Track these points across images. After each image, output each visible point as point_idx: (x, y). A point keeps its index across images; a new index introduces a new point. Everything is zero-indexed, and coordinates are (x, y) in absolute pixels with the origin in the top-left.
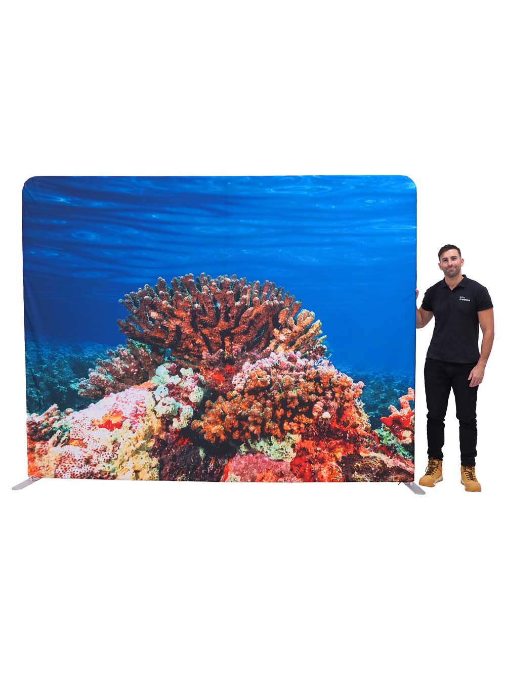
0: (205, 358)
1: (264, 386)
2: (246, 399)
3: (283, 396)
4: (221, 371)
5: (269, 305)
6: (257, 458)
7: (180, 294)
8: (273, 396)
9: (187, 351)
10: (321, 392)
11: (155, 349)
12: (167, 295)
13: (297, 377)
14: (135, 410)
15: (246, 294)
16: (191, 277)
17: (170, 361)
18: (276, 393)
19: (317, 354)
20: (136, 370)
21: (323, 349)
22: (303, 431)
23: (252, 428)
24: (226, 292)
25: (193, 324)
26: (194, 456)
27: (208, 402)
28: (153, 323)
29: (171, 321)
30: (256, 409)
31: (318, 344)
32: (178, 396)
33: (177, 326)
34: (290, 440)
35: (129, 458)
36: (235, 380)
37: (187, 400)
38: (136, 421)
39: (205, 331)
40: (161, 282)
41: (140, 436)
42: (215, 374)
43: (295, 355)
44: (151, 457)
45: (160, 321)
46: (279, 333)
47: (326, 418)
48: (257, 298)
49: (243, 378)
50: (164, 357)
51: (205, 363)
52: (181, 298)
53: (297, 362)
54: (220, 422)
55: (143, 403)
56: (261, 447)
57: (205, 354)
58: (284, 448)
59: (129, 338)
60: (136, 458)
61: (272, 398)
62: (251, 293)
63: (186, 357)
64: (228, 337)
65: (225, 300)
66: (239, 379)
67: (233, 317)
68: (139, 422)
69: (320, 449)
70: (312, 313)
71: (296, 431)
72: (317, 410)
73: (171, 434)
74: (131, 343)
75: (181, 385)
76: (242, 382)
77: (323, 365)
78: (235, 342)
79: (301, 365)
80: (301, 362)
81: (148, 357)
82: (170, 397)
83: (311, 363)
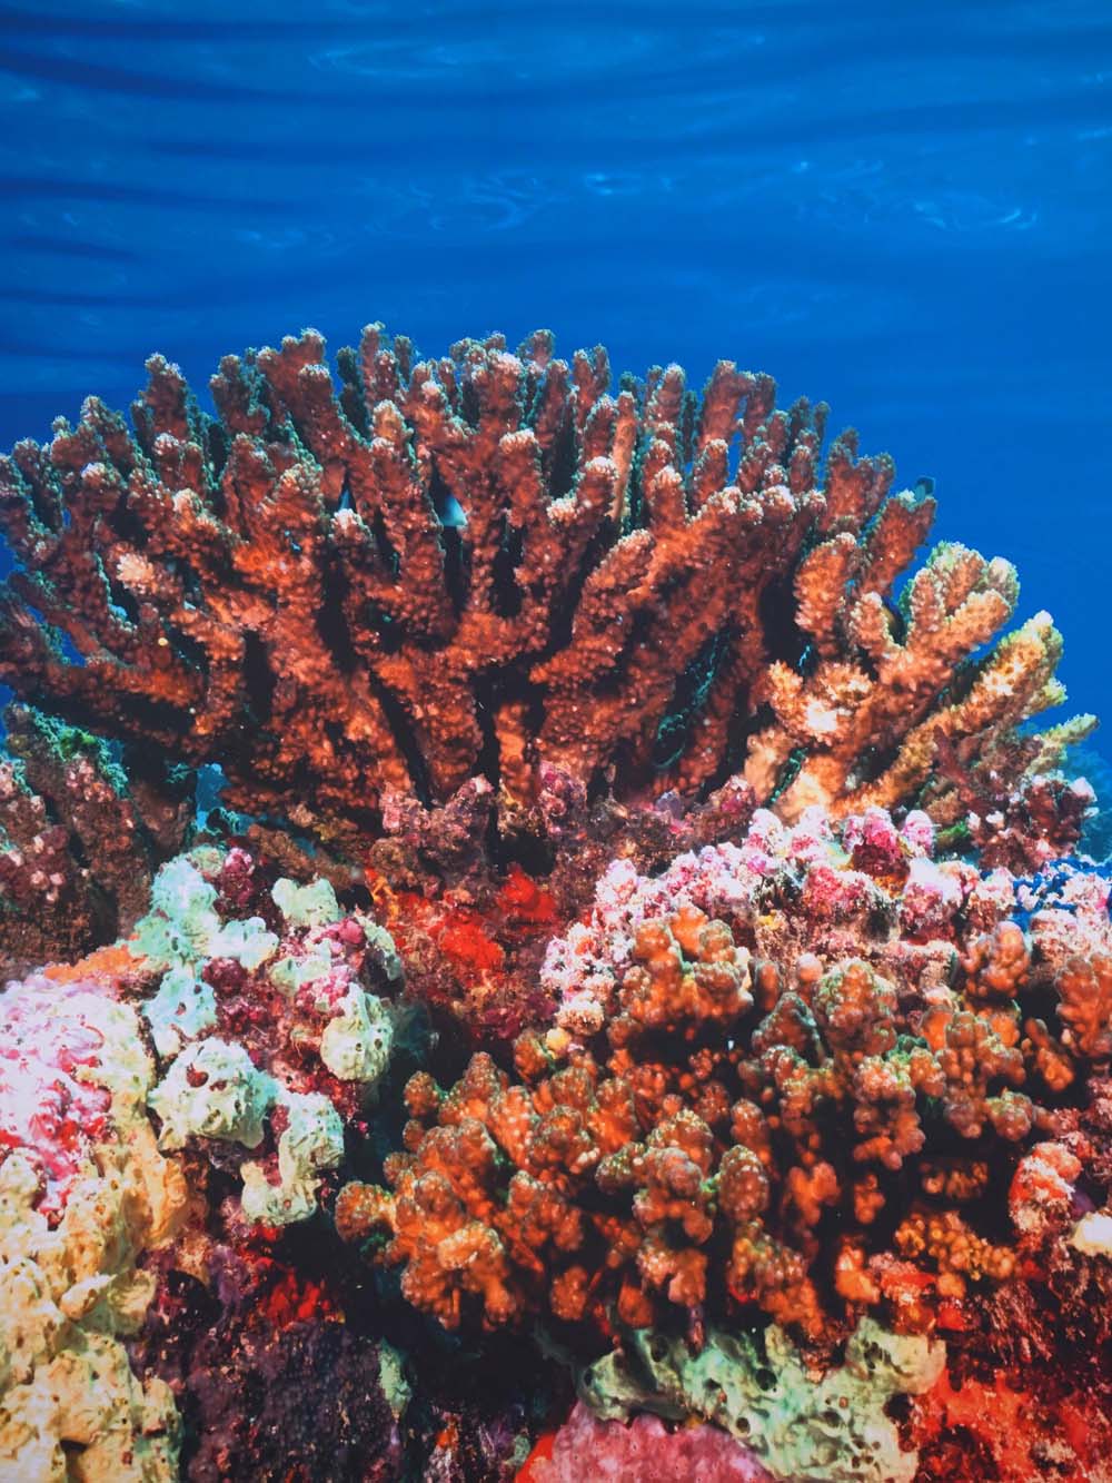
0: (395, 825)
1: (716, 1012)
2: (620, 1084)
3: (831, 1085)
4: (480, 909)
5: (742, 519)
6: (687, 1450)
7: (262, 454)
8: (770, 1080)
9: (304, 780)
10: (1060, 1083)
11: (145, 765)
12: (193, 459)
13: (912, 971)
14: (56, 1096)
15: (606, 451)
16: (312, 352)
17: (223, 835)
18: (785, 1059)
19: (1035, 836)
20: (56, 879)
21: (1076, 804)
22: (953, 1317)
23: (655, 1263)
24: (497, 439)
25: (331, 629)
26: (353, 1395)
27: (417, 1084)
28: (133, 616)
29: (219, 607)
30: (675, 1152)
31: (1041, 770)
32: (265, 1036)
33: (252, 639)
34: (880, 1368)
35: (32, 1366)
36: (559, 966)
37: (308, 1062)
38: (61, 1160)
39: (393, 670)
40: (161, 382)
41: (82, 1249)
42: (452, 921)
43: (895, 832)
44: (137, 1369)
45: (167, 605)
46: (801, 692)
47: (1100, 1257)
48: (670, 474)
49: (598, 955)
50: (192, 812)
51: (398, 855)
52: (262, 477)
53: (910, 881)
54: (484, 1208)
55: (93, 1062)
56: (712, 1385)
57: (395, 803)
58: (845, 1415)
59: (20, 700)
60: (69, 1373)
61: (768, 1091)
62: (638, 440)
63: (302, 815)
64: (517, 709)
65: (492, 487)
66: (578, 962)
67: (538, 590)
68: (76, 1169)
69: (1069, 1453)
70: (1002, 567)
71: (915, 1314)
72: (1042, 1194)
73: (237, 1251)
74: (31, 728)
75: (277, 972)
76: (597, 980)
77: (1072, 910)
78: (552, 740)
79: (934, 901)
80: (938, 880)
81: (110, 810)
82: (227, 1040)
83: (998, 886)
